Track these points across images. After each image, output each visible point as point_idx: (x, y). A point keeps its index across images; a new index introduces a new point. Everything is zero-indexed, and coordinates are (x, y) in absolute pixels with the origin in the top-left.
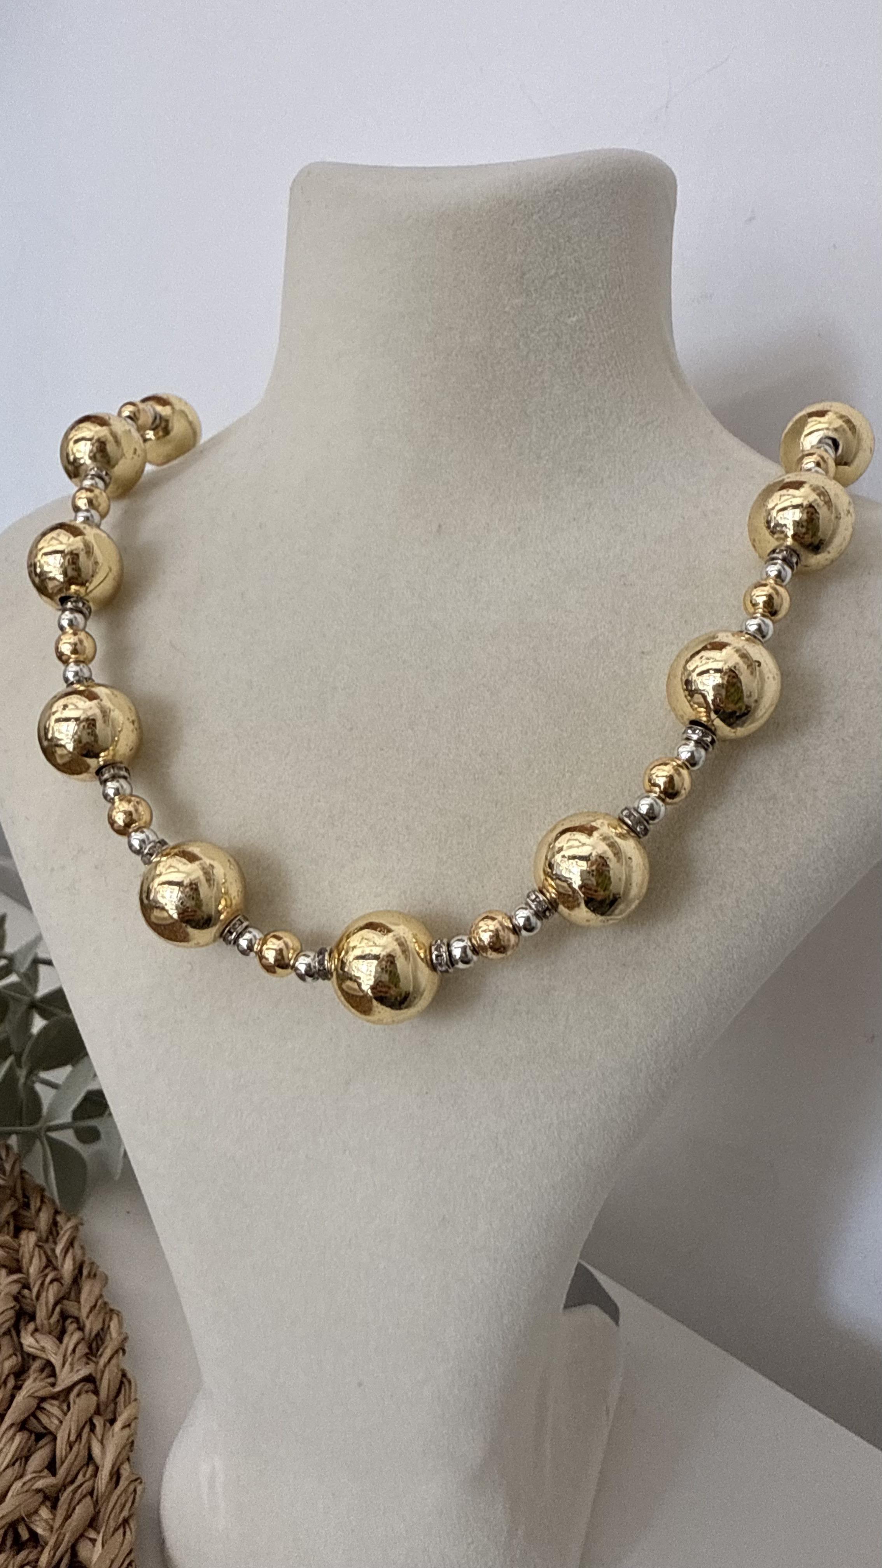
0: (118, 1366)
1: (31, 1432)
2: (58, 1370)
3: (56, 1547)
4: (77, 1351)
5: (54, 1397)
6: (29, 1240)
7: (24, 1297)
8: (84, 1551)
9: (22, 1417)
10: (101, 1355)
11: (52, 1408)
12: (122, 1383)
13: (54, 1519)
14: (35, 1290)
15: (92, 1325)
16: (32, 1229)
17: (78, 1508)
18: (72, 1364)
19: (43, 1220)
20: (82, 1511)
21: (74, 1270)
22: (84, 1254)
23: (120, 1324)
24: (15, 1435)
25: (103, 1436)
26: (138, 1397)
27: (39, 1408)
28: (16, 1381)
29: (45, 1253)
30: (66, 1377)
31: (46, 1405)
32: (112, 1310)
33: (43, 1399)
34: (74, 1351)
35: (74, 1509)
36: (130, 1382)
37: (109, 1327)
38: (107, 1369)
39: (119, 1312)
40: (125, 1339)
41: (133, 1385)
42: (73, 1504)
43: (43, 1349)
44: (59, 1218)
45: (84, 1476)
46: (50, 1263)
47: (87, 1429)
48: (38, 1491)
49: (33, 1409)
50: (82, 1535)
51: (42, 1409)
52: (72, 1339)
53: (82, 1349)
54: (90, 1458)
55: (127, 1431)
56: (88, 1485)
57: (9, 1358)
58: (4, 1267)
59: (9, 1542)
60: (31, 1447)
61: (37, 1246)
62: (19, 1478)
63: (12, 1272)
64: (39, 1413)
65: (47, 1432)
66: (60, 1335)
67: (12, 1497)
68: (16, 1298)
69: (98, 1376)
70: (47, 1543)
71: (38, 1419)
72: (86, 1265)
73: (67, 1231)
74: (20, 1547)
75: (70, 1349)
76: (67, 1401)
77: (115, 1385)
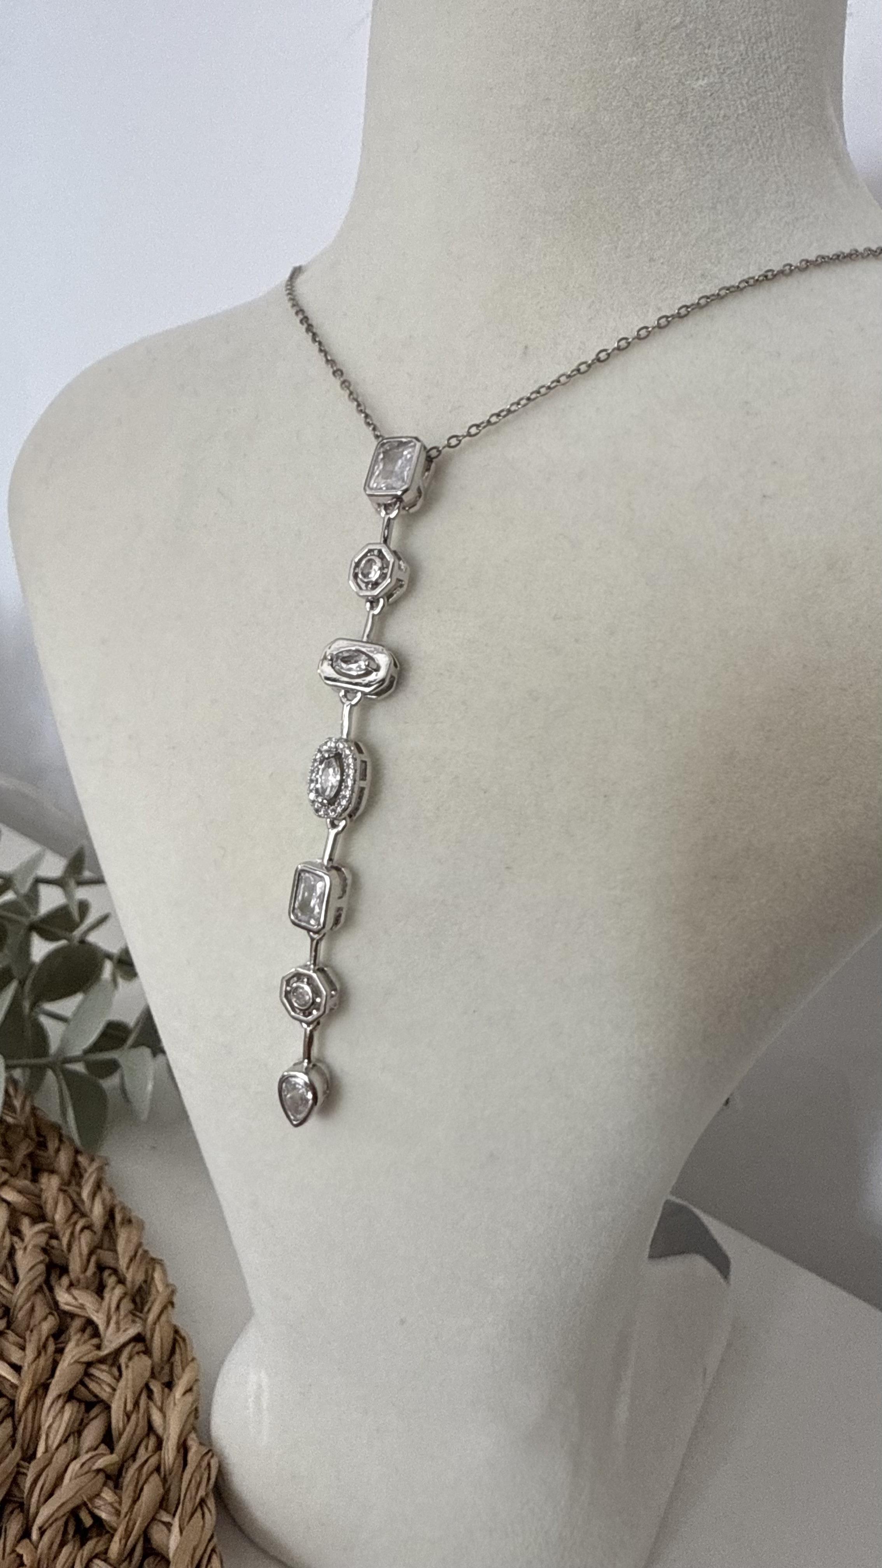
0: (168, 1322)
1: (80, 1401)
3: (128, 1534)
4: (122, 1306)
5: (102, 1361)
6: (50, 1184)
7: (53, 1248)
8: (158, 1534)
10: (149, 1310)
11: (102, 1373)
12: (175, 1341)
13: (120, 1503)
14: (65, 1241)
15: (134, 1275)
16: (52, 1172)
18: (118, 1323)
19: (63, 1161)
20: (151, 1491)
21: (104, 1216)
22: (113, 1197)
23: (164, 1272)
24: (64, 1406)
25: (162, 1403)
26: (195, 1356)
27: (87, 1374)
28: (56, 1344)
29: (71, 1197)
30: (113, 1339)
31: (94, 1371)
32: (153, 1259)
33: (89, 1364)
35: (142, 1489)
36: (184, 1340)
37: (153, 1278)
38: (157, 1326)
39: (161, 1260)
40: (173, 1292)
41: (187, 1341)
42: (140, 1484)
43: (82, 1307)
44: (80, 1159)
45: (147, 1448)
46: (77, 1209)
47: (144, 1397)
48: (99, 1471)
49: (80, 1376)
50: (154, 1519)
51: (91, 1376)
52: (114, 1294)
53: (126, 1305)
54: (150, 1428)
55: (189, 1398)
56: (153, 1461)
57: (45, 1318)
58: (26, 1214)
59: (71, 1531)
60: (82, 1420)
61: (61, 1190)
62: (76, 1457)
63: (35, 1220)
64: (87, 1380)
65: (99, 1401)
66: (100, 1290)
67: (70, 1480)
68: (45, 1250)
69: (148, 1336)
70: (115, 1530)
71: (86, 1387)
72: (117, 1210)
73: (92, 1173)
74: (83, 1535)
75: (113, 1306)
76: (119, 1366)
77: (168, 1344)
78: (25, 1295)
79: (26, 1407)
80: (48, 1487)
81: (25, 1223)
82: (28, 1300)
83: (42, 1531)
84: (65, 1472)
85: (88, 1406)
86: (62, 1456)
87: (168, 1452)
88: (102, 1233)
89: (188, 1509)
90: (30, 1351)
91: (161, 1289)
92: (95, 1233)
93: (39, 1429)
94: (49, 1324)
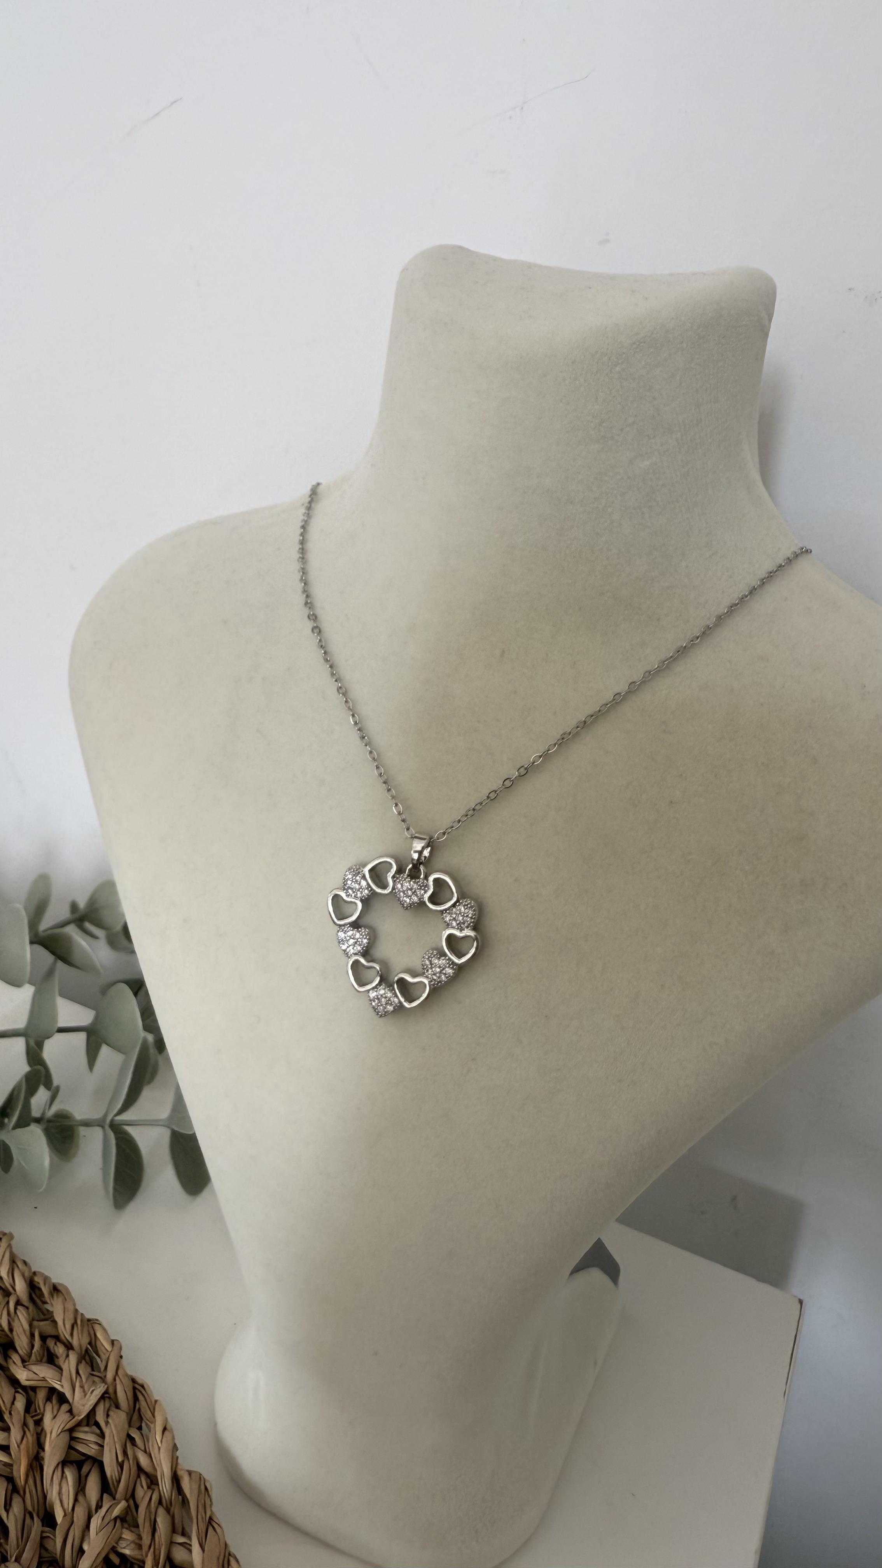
0: (127, 1375)
1: (73, 1465)
2: (68, 1395)
3: (155, 1561)
4: (81, 1372)
5: (79, 1424)
8: (180, 1556)
9: (62, 1455)
10: (105, 1369)
11: (87, 1435)
12: (134, 1389)
13: (142, 1539)
15: (79, 1340)
17: (159, 1520)
18: (82, 1387)
20: (162, 1522)
22: (30, 1269)
23: (104, 1330)
24: (63, 1472)
25: (145, 1445)
26: (156, 1398)
27: (73, 1439)
28: (34, 1418)
30: (83, 1402)
31: (76, 1434)
32: (89, 1320)
33: (71, 1430)
34: (78, 1373)
35: (155, 1521)
36: (143, 1386)
37: (96, 1338)
38: (118, 1381)
39: (97, 1320)
40: (121, 1350)
41: (145, 1386)
42: (153, 1518)
43: (44, 1379)
45: (143, 1487)
47: (129, 1445)
48: (115, 1519)
50: (172, 1543)
52: (69, 1362)
53: (84, 1370)
55: (168, 1438)
56: (155, 1497)
57: (14, 1398)
60: (80, 1480)
62: (91, 1513)
64: (75, 1444)
65: (88, 1457)
66: (53, 1361)
67: (97, 1534)
69: (112, 1390)
70: (144, 1563)
71: (76, 1450)
72: (39, 1281)
75: (73, 1371)
76: (97, 1424)
77: (130, 1394)
79: (27, 1479)
80: (77, 1545)
84: (87, 1527)
85: (79, 1465)
86: (80, 1514)
87: (165, 1485)
88: (31, 1307)
89: (203, 1527)
90: (15, 1433)
91: (108, 1346)
92: (27, 1308)
93: (45, 1497)
94: (20, 1404)
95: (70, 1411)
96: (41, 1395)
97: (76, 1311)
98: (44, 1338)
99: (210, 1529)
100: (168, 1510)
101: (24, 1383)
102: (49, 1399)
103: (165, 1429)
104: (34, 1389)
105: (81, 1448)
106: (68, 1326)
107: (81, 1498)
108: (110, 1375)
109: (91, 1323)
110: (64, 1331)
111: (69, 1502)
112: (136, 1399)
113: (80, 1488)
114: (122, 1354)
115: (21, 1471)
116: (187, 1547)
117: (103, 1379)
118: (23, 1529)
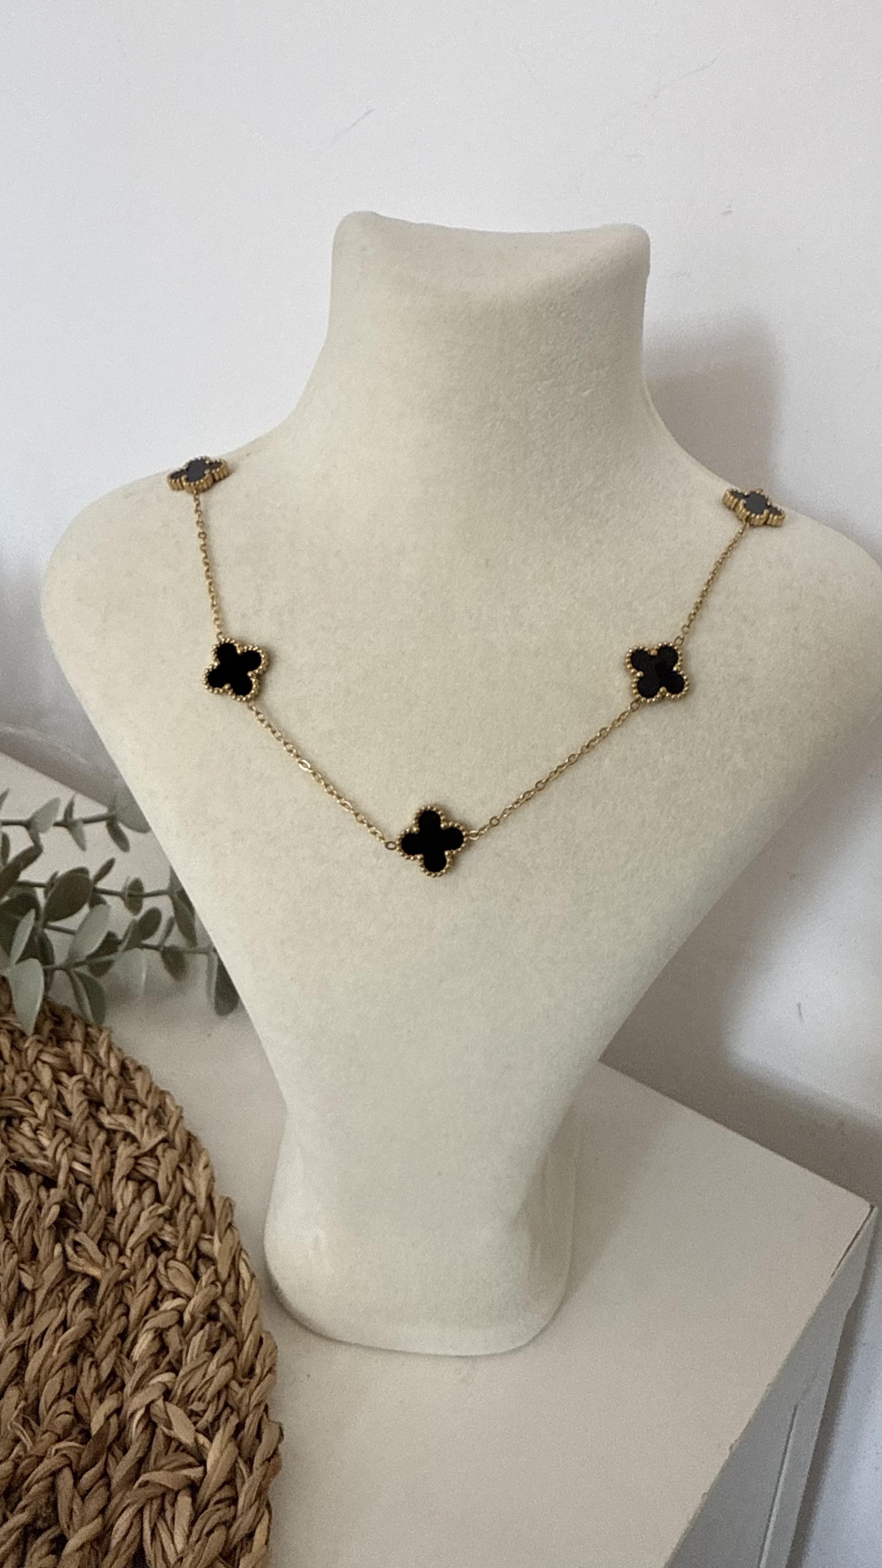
0: (184, 1128)
1: (135, 1180)
2: (138, 1137)
3: (186, 1247)
5: (145, 1155)
6: (75, 1050)
7: (88, 1090)
8: (205, 1246)
9: (128, 1172)
10: (168, 1123)
11: (147, 1162)
12: (189, 1138)
13: (178, 1232)
14: (97, 1085)
15: (152, 1102)
16: (72, 1041)
17: (193, 1222)
18: (149, 1133)
19: (78, 1032)
20: (195, 1223)
21: (119, 1067)
22: (122, 1054)
23: (172, 1099)
24: (126, 1183)
25: (190, 1175)
26: (205, 1146)
28: (111, 1148)
29: (92, 1057)
30: (148, 1141)
31: (140, 1161)
33: (137, 1158)
34: (147, 1123)
35: (190, 1222)
36: (196, 1138)
37: (165, 1103)
38: (177, 1132)
39: (168, 1092)
40: (181, 1111)
41: (198, 1139)
42: (188, 1220)
43: (121, 1125)
44: (89, 1029)
45: (185, 1200)
46: (97, 1064)
47: (178, 1173)
48: (160, 1216)
49: (132, 1166)
50: (199, 1238)
51: (140, 1164)
52: (142, 1116)
53: (152, 1121)
54: (185, 1191)
55: (208, 1171)
56: (193, 1207)
57: (98, 1134)
58: (62, 1070)
59: (149, 1249)
60: (139, 1190)
61: (84, 1052)
62: (142, 1210)
63: (72, 1073)
64: (139, 1168)
65: (147, 1178)
66: (130, 1113)
67: (145, 1221)
68: (85, 1092)
69: (171, 1137)
70: (177, 1248)
71: (138, 1171)
72: (128, 1062)
73: (104, 1039)
74: (157, 1253)
75: (144, 1122)
76: (157, 1158)
77: (185, 1142)
78: (80, 1121)
79: (100, 1185)
80: (130, 1227)
81: (64, 1077)
82: (82, 1124)
83: (133, 1250)
84: (138, 1218)
85: (141, 1183)
86: (134, 1209)
87: (202, 1203)
88: (120, 1078)
89: (223, 1228)
90: (96, 1154)
91: (173, 1109)
92: (116, 1078)
93: (112, 1198)
94: (102, 1137)
95: (139, 1148)
96: (119, 1136)
97: (151, 1084)
98: (126, 1101)
99: (229, 1232)
100: (201, 1218)
101: (107, 1126)
102: (124, 1139)
103: (206, 1166)
104: (115, 1132)
105: (143, 1171)
106: (145, 1091)
107: (137, 1201)
108: (171, 1127)
109: (163, 1093)
110: (142, 1096)
111: (128, 1202)
112: (189, 1145)
113: (138, 1195)
114: (183, 1115)
115: (96, 1181)
116: (211, 1241)
117: (165, 1130)
118: (93, 1215)
